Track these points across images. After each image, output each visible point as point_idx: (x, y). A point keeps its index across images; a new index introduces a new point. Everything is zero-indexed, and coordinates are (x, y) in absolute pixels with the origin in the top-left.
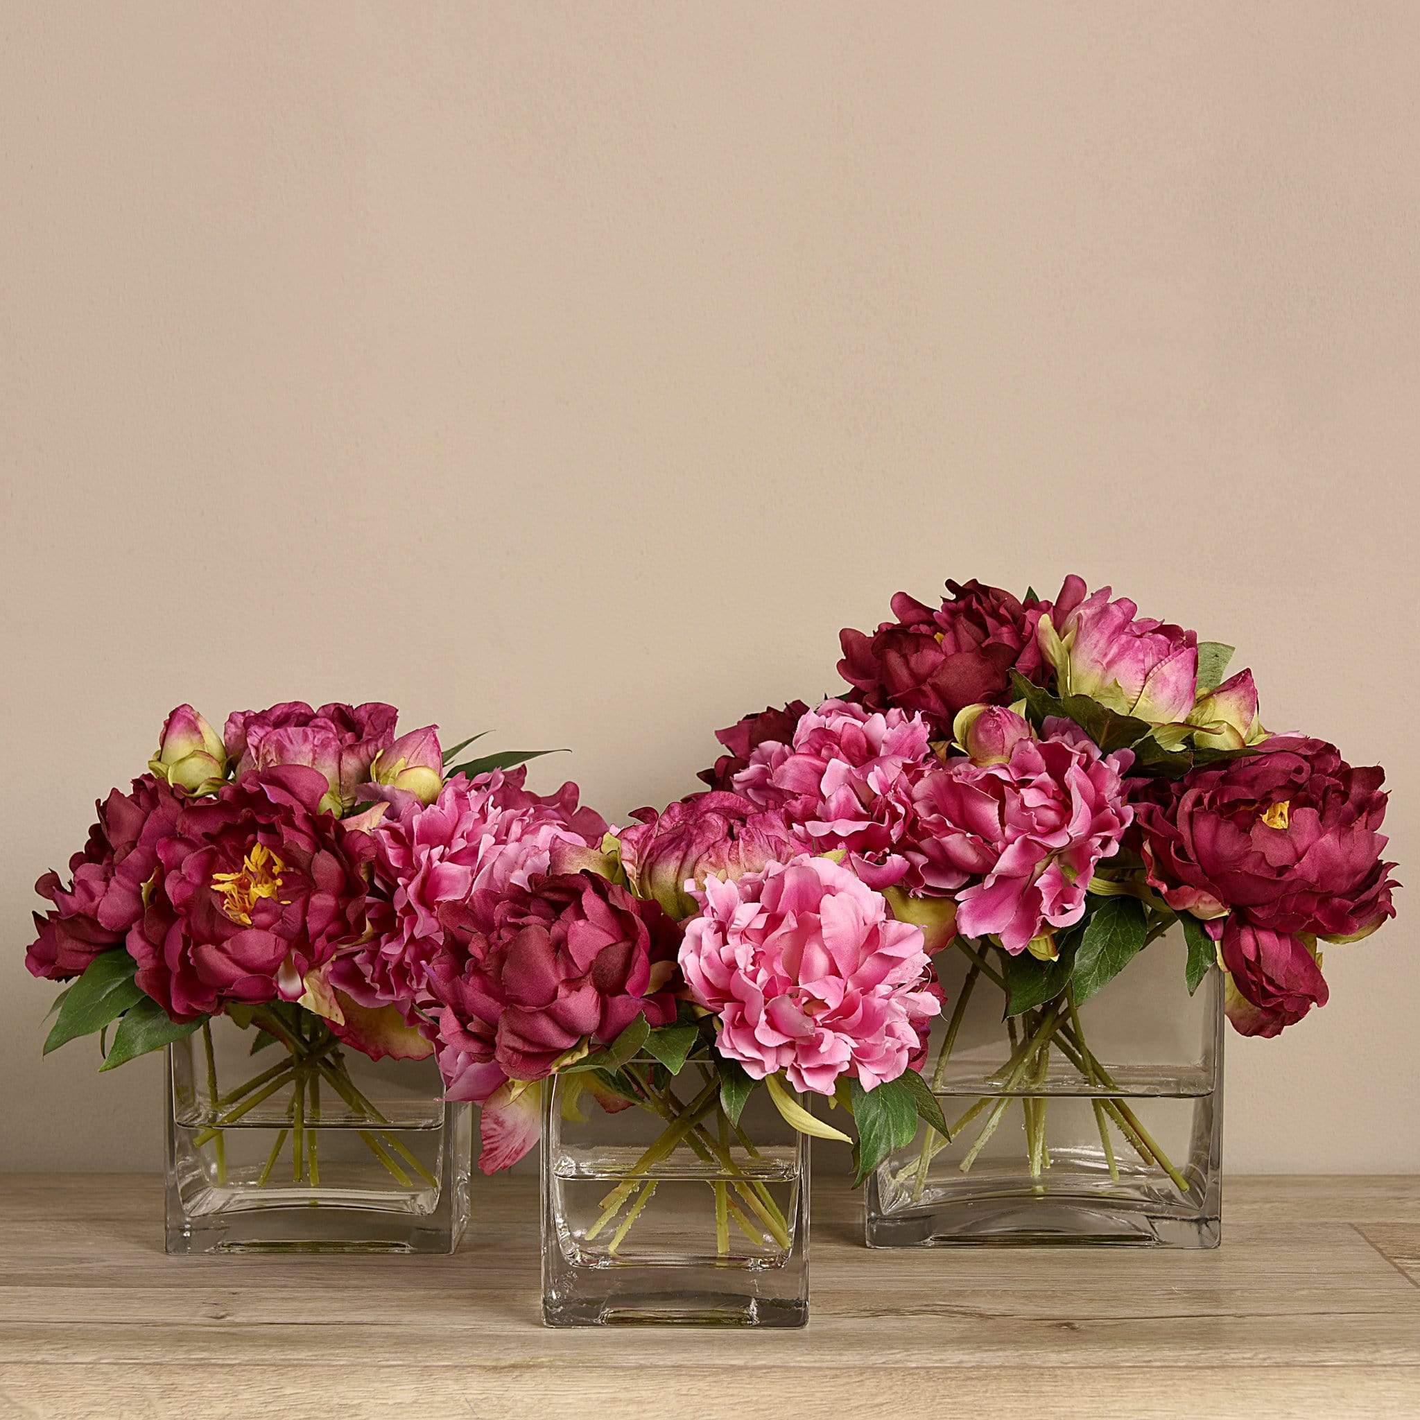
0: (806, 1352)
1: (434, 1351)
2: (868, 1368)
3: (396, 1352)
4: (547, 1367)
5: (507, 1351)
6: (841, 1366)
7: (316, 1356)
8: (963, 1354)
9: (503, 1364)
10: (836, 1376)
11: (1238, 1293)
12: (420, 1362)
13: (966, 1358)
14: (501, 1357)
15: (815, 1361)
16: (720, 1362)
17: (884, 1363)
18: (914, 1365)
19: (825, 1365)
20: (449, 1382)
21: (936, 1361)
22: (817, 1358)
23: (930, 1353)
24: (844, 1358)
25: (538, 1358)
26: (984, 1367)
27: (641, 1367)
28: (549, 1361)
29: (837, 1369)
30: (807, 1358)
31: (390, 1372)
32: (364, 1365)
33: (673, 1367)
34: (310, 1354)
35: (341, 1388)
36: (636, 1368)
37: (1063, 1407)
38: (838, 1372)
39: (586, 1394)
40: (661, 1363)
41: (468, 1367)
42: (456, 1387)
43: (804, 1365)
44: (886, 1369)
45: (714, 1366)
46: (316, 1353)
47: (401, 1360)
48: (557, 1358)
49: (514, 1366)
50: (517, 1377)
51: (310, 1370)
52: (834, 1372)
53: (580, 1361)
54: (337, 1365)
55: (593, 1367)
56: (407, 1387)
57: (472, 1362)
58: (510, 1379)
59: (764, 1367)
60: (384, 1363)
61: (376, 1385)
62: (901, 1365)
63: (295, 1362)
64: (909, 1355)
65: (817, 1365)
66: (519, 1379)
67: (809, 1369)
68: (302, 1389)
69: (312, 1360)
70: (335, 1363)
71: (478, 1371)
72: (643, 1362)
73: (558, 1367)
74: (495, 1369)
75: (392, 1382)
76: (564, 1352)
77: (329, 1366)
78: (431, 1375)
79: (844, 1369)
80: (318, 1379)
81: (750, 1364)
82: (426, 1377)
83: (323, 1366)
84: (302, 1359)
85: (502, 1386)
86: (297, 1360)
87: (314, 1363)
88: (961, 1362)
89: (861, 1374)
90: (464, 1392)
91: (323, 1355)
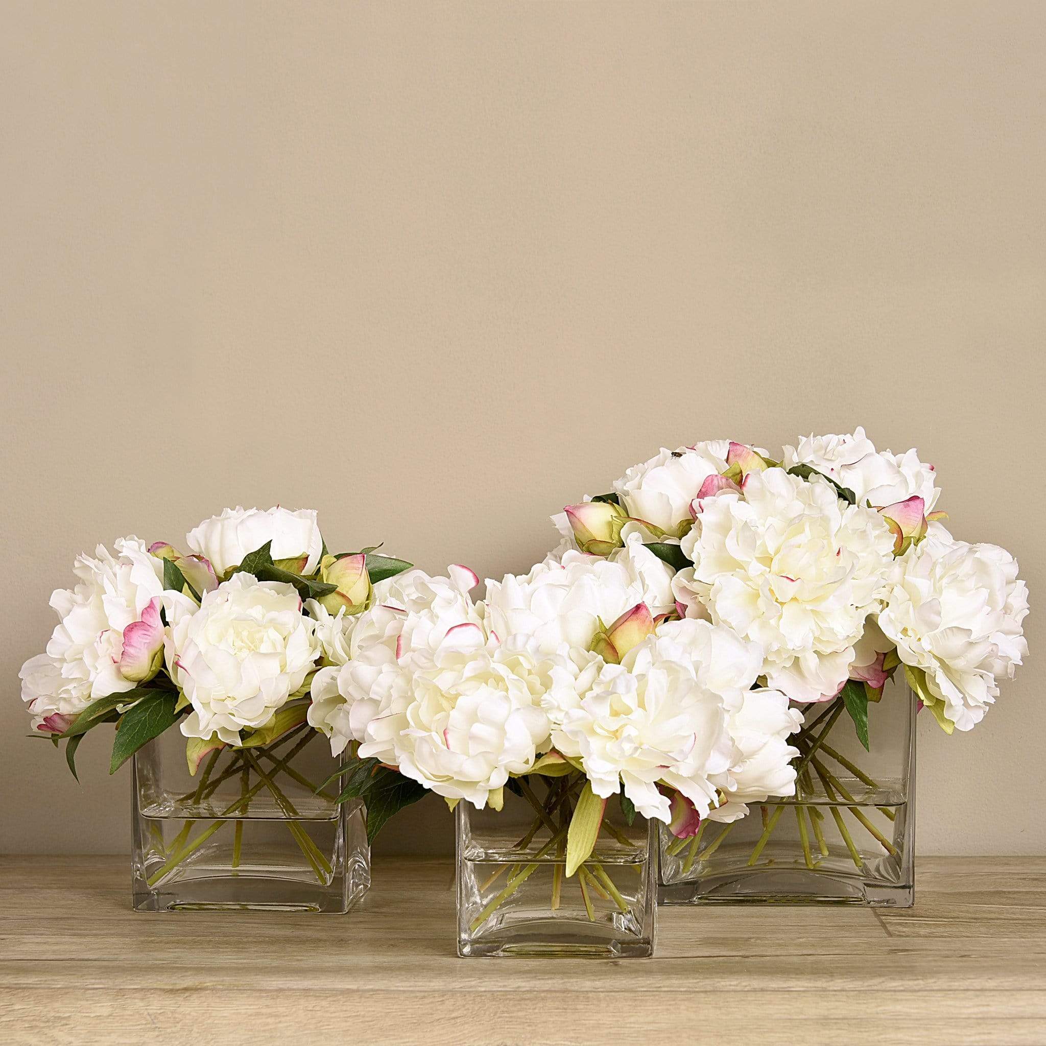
0: (405, 979)
1: (129, 978)
2: (448, 991)
3: (100, 979)
4: (210, 989)
5: (182, 978)
6: (429, 990)
7: (40, 981)
8: (522, 982)
9: (178, 987)
10: (424, 997)
11: (753, 940)
12: (116, 986)
13: (523, 984)
14: (178, 982)
15: (410, 986)
16: (340, 986)
17: (461, 988)
18: (483, 989)
19: (417, 989)
20: (136, 1001)
21: (500, 987)
22: (412, 984)
23: (497, 981)
24: (432, 984)
25: (205, 983)
26: (534, 991)
27: (280, 990)
28: (213, 985)
29: (426, 991)
30: (403, 984)
31: (94, 993)
32: (75, 988)
33: (304, 990)
34: (37, 980)
35: (57, 1005)
36: (276, 990)
37: (592, 1020)
38: (426, 994)
39: (237, 1010)
40: (295, 987)
41: (153, 989)
42: (141, 1004)
43: (402, 989)
44: (461, 992)
45: (334, 990)
46: (40, 979)
47: (103, 984)
48: (219, 983)
49: (186, 989)
50: (187, 997)
51: (35, 991)
52: (423, 994)
53: (235, 985)
54: (54, 988)
55: (244, 990)
56: (105, 1004)
57: (155, 986)
58: (182, 999)
59: (372, 990)
60: (90, 986)
61: (82, 1003)
62: (473, 990)
63: (24, 986)
64: (479, 982)
65: (411, 989)
66: (188, 998)
67: (404, 992)
68: (28, 1005)
69: (36, 984)
70: (54, 986)
71: (159, 993)
72: (281, 986)
73: (219, 989)
74: (171, 991)
75: (93, 1000)
76: (225, 978)
77: (49, 988)
78: (124, 996)
79: (430, 992)
80: (39, 998)
81: (361, 988)
82: (119, 997)
83: (44, 988)
84: (30, 984)
85: (175, 1003)
86: (27, 984)
87: (38, 986)
88: (519, 987)
89: (443, 996)
90: (148, 1007)
91: (46, 981)
